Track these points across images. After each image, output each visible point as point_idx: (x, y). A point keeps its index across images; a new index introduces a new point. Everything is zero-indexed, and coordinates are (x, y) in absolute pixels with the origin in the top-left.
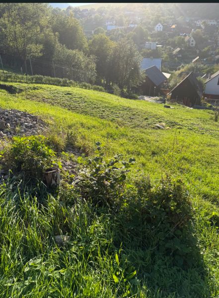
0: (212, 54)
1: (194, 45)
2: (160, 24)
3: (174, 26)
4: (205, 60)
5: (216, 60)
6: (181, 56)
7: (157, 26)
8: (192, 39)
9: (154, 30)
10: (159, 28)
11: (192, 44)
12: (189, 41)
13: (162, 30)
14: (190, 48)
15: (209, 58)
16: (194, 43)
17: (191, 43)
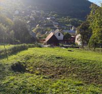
1: (34, 20)
2: (17, 11)
3: (23, 12)
9: (15, 13)
12: (32, 18)
13: (18, 13)
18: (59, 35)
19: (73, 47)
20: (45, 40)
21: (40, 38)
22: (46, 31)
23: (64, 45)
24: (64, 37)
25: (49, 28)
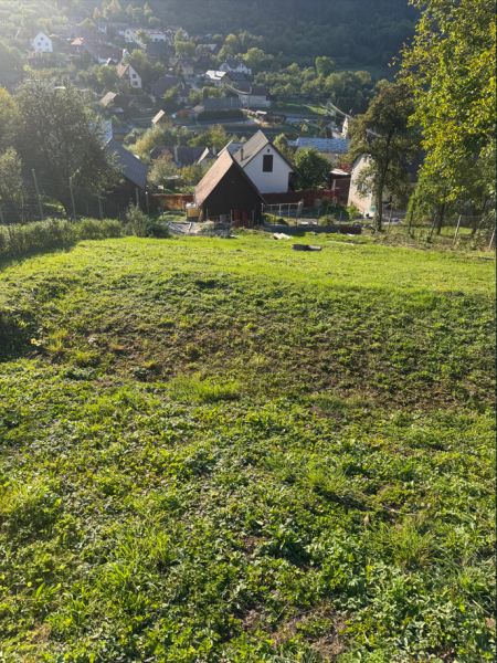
0: (183, 104)
1: (140, 85)
2: (41, 35)
3: (78, 42)
4: (174, 116)
5: (196, 115)
6: (121, 110)
7: (37, 40)
8: (132, 71)
9: (32, 50)
10: (43, 44)
11: (136, 83)
12: (126, 76)
13: (51, 50)
14: (134, 91)
15: (181, 112)
16: (138, 79)
17: (133, 80)
18: (268, 164)
19: (329, 229)
20: (190, 198)
21: (171, 185)
22: (203, 144)
23: (291, 222)
24: (293, 177)
25: (217, 131)
